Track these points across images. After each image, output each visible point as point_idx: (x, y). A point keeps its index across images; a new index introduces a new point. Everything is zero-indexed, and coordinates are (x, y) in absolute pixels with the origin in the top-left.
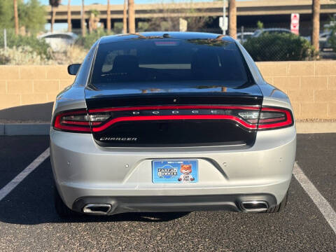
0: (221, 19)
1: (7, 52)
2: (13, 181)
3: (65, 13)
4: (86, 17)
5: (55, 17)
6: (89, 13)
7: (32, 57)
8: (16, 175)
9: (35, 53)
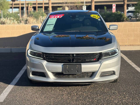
0: (83, 6)
1: (3, 19)
2: (23, 69)
3: (19, 4)
4: (27, 6)
5: (14, 6)
6: (28, 4)
7: (14, 22)
8: (23, 67)
9: (15, 20)
